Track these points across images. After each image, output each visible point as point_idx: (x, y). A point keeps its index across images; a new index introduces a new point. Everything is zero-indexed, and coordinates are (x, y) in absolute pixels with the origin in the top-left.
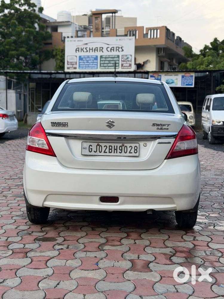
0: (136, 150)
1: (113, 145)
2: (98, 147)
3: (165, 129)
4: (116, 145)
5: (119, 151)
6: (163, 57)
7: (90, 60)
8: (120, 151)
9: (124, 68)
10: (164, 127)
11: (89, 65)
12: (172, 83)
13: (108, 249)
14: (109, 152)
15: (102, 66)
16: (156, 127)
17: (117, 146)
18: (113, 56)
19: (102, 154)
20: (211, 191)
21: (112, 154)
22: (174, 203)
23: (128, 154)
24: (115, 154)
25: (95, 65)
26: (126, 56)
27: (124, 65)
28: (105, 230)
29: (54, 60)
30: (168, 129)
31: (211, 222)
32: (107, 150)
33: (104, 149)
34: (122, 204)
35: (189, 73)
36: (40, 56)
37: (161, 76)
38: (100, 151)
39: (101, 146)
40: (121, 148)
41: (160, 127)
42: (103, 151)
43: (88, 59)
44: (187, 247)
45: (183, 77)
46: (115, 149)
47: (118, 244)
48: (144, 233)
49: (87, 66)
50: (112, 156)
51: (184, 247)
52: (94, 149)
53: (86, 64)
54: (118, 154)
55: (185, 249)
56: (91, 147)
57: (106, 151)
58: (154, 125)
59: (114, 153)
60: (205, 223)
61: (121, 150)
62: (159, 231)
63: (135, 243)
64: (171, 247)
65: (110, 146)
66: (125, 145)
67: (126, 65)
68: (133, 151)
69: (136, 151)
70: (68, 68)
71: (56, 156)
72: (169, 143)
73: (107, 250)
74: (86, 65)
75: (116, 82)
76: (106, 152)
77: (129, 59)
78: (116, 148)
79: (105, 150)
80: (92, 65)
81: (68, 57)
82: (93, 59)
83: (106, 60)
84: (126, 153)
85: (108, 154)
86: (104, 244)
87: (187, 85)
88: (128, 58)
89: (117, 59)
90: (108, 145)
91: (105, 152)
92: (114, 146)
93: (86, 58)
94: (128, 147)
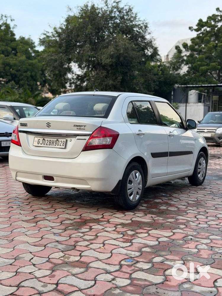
1: (52, 139)
2: (44, 141)
3: (82, 129)
5: (54, 144)
8: (55, 144)
10: (82, 128)
16: (76, 128)
17: (54, 141)
19: (45, 145)
21: (51, 146)
22: (88, 185)
23: (59, 146)
24: (52, 146)
30: (84, 129)
32: (48, 144)
33: (46, 142)
34: (57, 182)
41: (79, 128)
46: (52, 143)
52: (41, 142)
54: (54, 146)
56: (39, 141)
58: (75, 126)
61: (56, 143)
65: (50, 140)
68: (62, 144)
71: (21, 146)
72: (85, 139)
85: (48, 146)
92: (52, 141)
94: (60, 141)
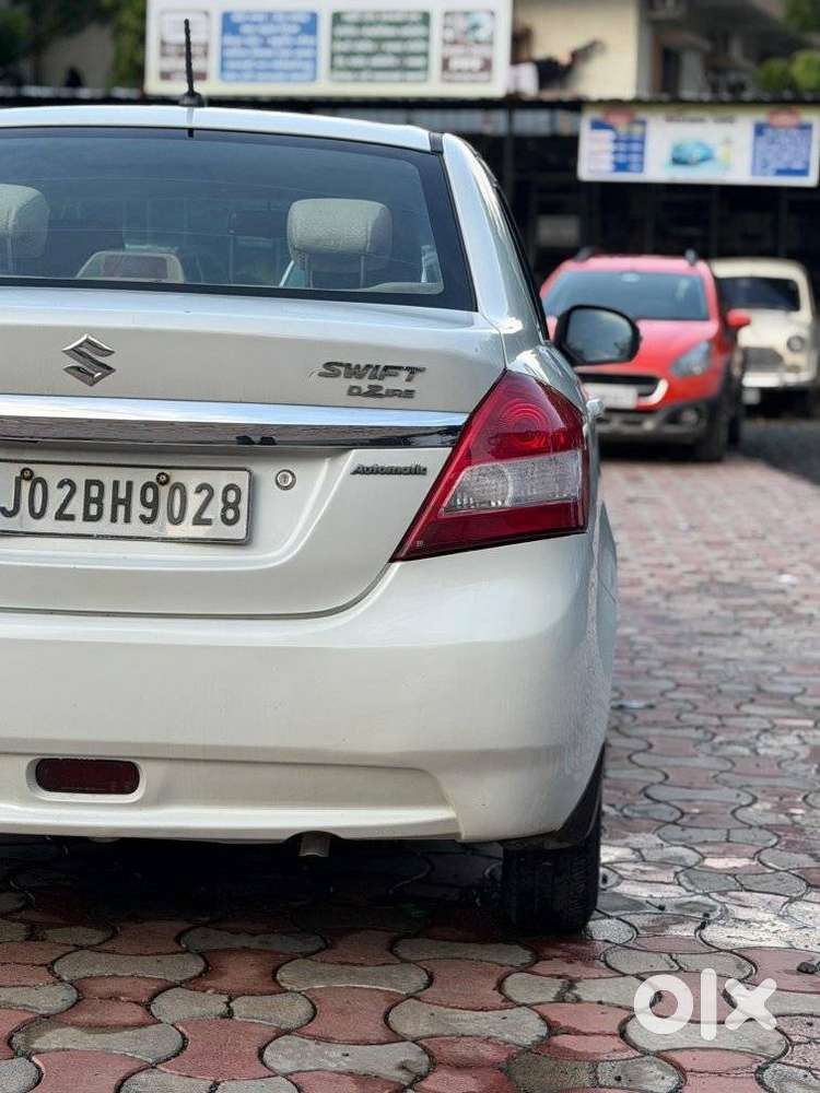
0: (235, 506)
1: (107, 476)
2: (26, 486)
3: (393, 393)
4: (123, 476)
5: (138, 509)
6: (674, 24)
7: (279, 34)
8: (148, 513)
9: (459, 76)
10: (388, 384)
11: (270, 59)
12: (705, 159)
13: (58, 1050)
14: (87, 517)
15: (340, 69)
16: (343, 383)
17: (130, 485)
18: (398, 18)
19: (48, 523)
20: (765, 731)
21: (103, 527)
22: (441, 800)
23: (187, 529)
24: (120, 528)
25: (305, 59)
26: (467, 14)
27: (454, 64)
28: (95, 937)
29: (107, 32)
30: (409, 394)
31: (695, 898)
32: (76, 508)
33: (57, 497)
34: (161, 798)
35: (793, 108)
36: (35, 13)
37: (643, 123)
38: (38, 510)
39: (43, 481)
40: (150, 497)
41: (365, 384)
42: (52, 509)
43: (265, 30)
44: (507, 1037)
45: (759, 130)
46: (116, 502)
47: (129, 1020)
48: (306, 956)
49: (262, 65)
50: (99, 537)
51: (488, 1040)
53: (258, 52)
54: (136, 527)
55: (488, 1052)
57: (68, 511)
58: (331, 369)
59: (114, 519)
60: (662, 908)
61: (154, 506)
62: (391, 948)
63: (230, 1014)
64: (414, 1041)
65: (89, 483)
66: (176, 477)
67: (464, 63)
68: (214, 511)
69: (230, 514)
70: (165, 76)
72: (418, 471)
73: (48, 1051)
74: (257, 59)
75: (195, 132)
76: (71, 518)
77: (482, 34)
78: (122, 495)
79: (64, 505)
80: (291, 59)
81: (167, 18)
82: (295, 29)
83: (360, 38)
84: (176, 522)
85: (79, 526)
86: (50, 1020)
87: (780, 172)
88: (475, 27)
89: (419, 31)
90: (80, 476)
91: (60, 516)
92: (116, 484)
93: (256, 23)
94: (191, 489)
